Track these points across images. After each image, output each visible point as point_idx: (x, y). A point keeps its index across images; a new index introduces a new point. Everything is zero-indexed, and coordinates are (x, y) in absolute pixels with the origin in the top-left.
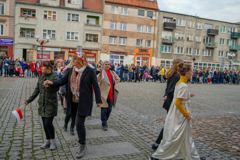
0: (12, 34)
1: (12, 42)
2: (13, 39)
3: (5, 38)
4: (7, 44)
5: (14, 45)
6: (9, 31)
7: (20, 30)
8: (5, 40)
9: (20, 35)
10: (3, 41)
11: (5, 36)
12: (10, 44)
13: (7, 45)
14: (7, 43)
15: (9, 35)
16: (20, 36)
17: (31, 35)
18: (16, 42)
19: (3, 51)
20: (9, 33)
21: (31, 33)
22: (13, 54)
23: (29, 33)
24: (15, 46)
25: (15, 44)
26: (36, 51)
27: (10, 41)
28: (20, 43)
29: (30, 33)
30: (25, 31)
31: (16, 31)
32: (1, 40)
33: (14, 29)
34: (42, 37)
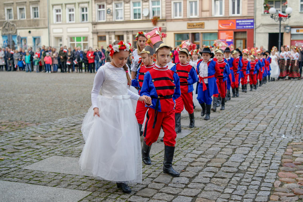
0: (253, 11)
1: (252, 24)
2: (253, 19)
3: (243, 18)
4: (246, 28)
5: (255, 29)
6: (248, 7)
7: (264, 4)
8: (243, 21)
9: (264, 12)
10: (240, 24)
11: (242, 16)
12: (250, 27)
13: (246, 30)
14: (246, 25)
15: (248, 13)
16: (264, 14)
17: (282, 10)
18: (258, 24)
19: (241, 39)
20: (248, 10)
21: (283, 7)
22: (254, 43)
23: (279, 7)
24: (257, 29)
25: (257, 27)
26: (289, 35)
27: (250, 23)
28: (263, 25)
29: (281, 7)
30: (273, 4)
31: (258, 7)
32: (237, 22)
33: (254, 4)
34: (298, 11)
